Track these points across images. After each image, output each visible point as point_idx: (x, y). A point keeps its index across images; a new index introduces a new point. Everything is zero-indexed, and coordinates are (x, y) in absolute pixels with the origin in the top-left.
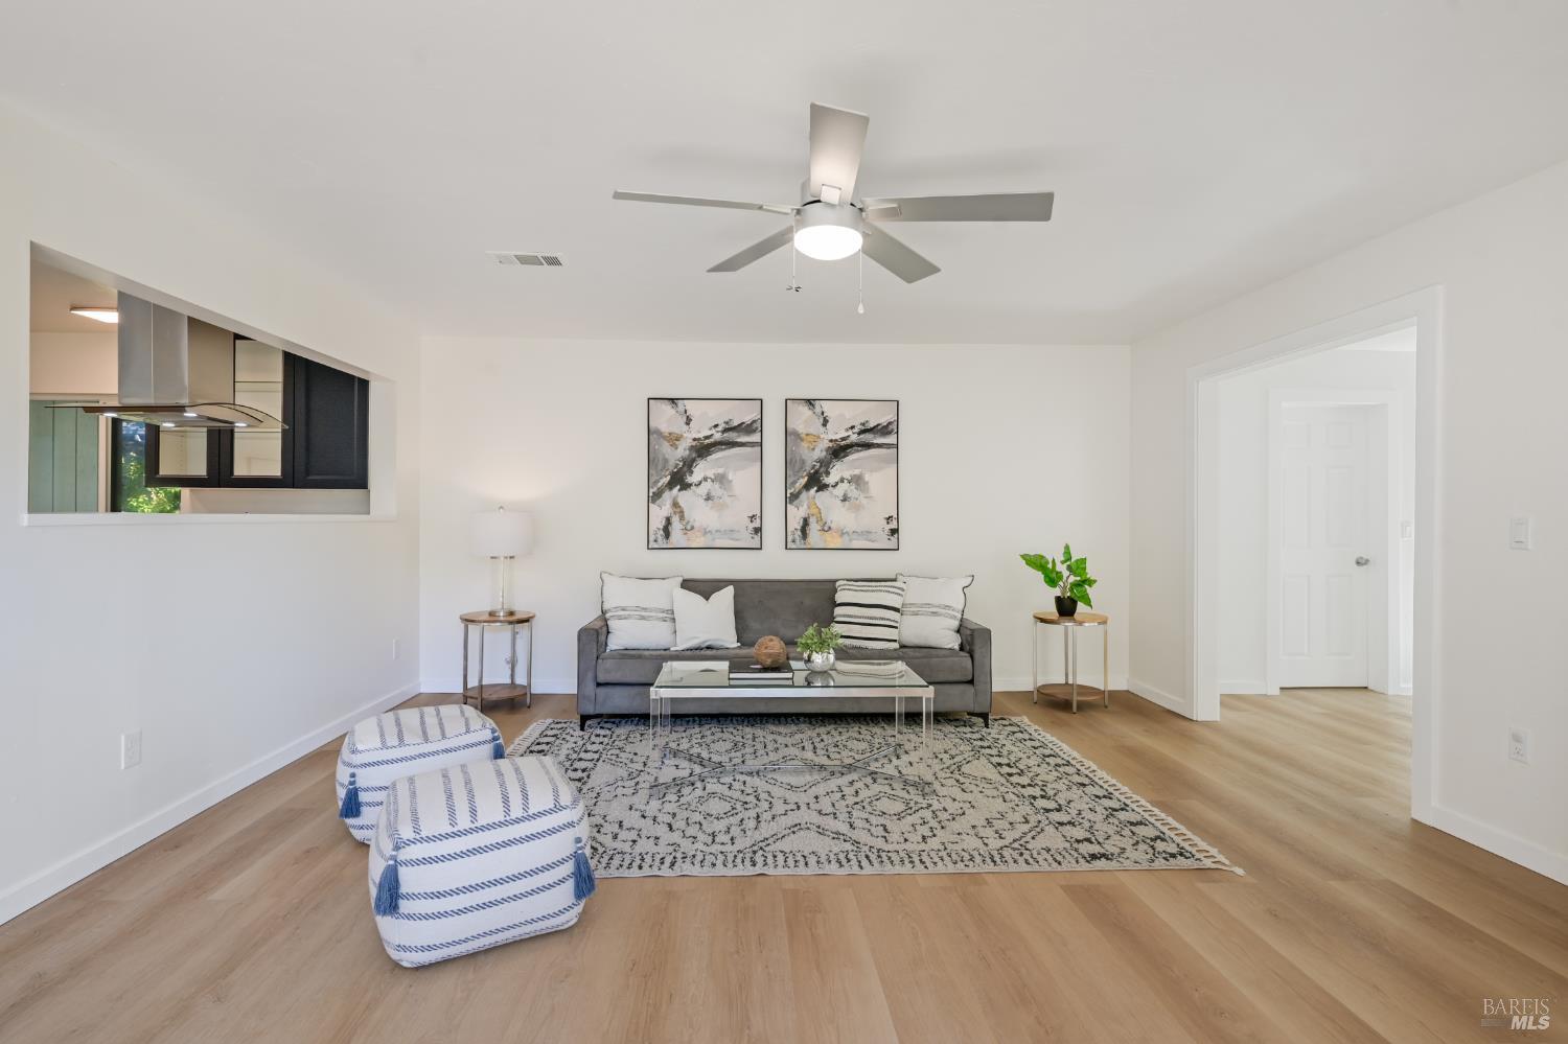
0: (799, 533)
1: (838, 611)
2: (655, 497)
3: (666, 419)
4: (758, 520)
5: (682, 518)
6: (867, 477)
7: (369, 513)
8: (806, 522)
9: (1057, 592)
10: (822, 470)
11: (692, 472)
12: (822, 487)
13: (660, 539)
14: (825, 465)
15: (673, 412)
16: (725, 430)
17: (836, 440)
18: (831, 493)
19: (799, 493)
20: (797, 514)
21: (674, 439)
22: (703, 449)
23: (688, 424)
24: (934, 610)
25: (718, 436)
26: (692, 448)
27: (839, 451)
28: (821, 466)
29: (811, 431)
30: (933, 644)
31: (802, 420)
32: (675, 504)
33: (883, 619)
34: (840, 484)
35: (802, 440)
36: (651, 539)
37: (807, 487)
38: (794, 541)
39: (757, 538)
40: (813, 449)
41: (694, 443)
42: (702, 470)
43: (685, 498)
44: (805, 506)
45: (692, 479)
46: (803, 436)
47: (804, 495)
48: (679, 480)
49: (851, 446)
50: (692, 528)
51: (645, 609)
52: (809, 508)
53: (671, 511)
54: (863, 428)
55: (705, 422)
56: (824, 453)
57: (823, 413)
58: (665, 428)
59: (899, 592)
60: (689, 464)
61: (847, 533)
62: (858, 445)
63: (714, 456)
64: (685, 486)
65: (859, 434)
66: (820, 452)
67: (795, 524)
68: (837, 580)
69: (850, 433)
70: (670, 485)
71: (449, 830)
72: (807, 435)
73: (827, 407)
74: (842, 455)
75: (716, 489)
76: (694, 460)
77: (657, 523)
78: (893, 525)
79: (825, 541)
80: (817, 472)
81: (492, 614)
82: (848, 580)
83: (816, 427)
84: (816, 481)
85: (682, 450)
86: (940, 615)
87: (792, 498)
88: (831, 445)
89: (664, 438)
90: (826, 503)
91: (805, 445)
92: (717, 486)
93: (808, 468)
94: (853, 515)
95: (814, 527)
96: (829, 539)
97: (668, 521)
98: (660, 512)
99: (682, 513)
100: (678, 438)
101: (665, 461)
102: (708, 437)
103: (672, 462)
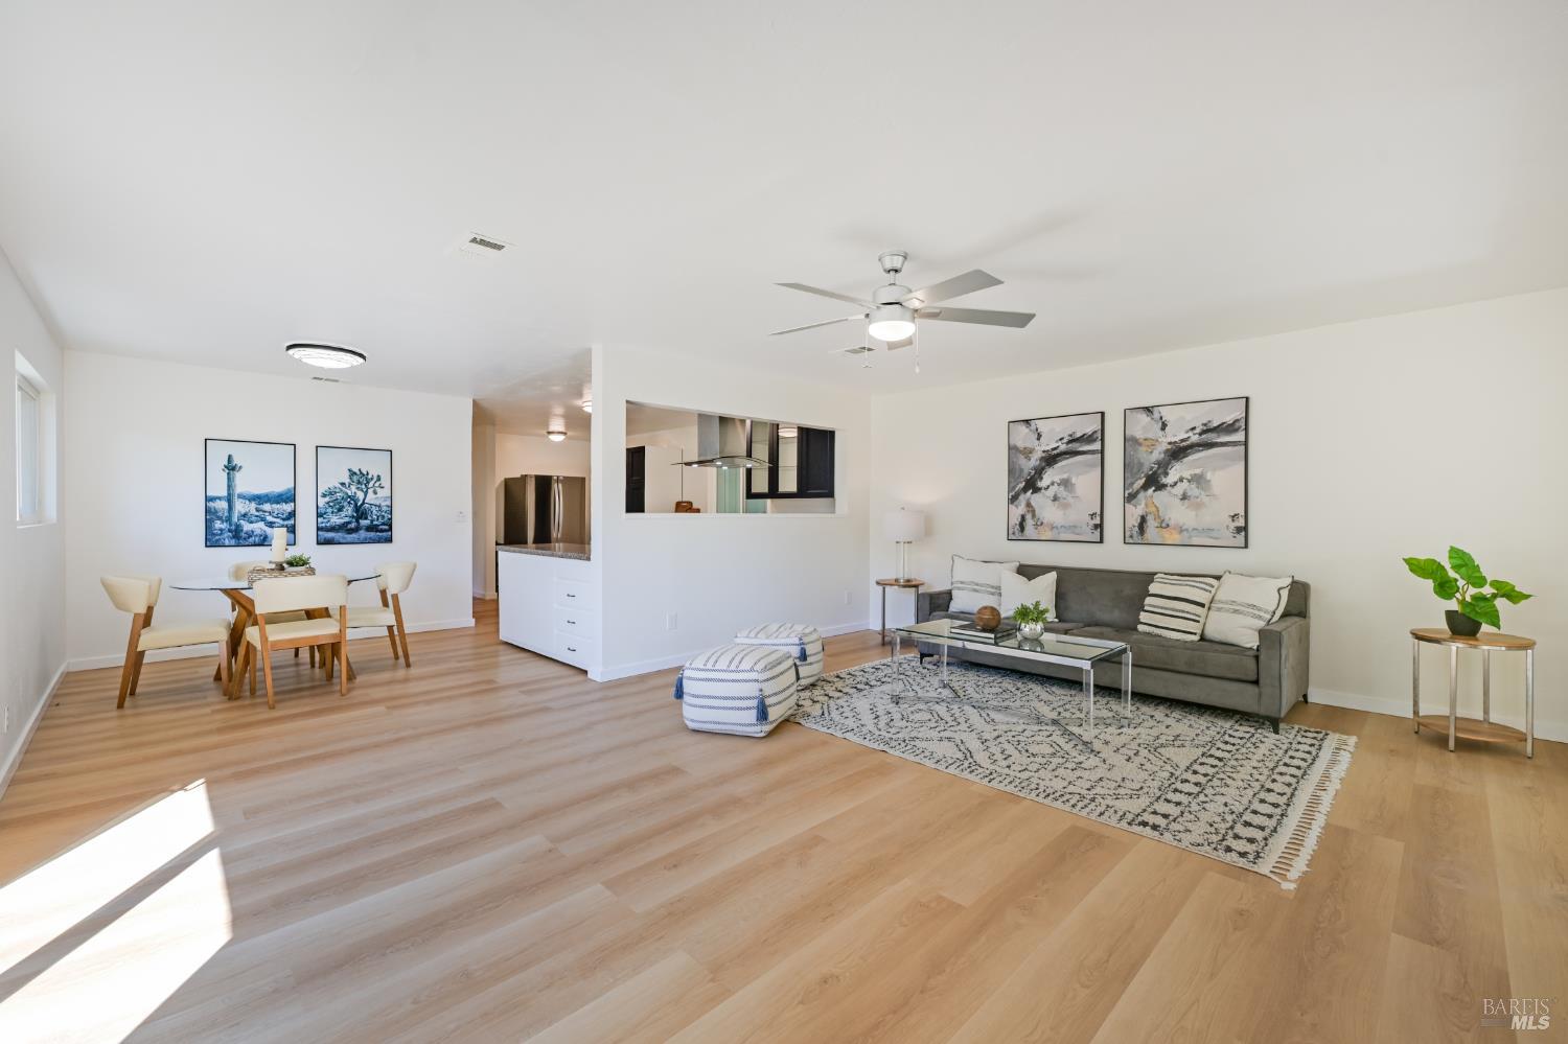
0: (1137, 529)
1: (1148, 600)
2: (1013, 499)
3: (1023, 437)
4: (1098, 518)
5: (1034, 516)
6: (1209, 476)
7: (834, 512)
8: (1143, 520)
9: (1453, 605)
10: (1160, 471)
11: (1042, 478)
12: (1161, 487)
13: (1017, 532)
14: (1164, 466)
15: (1027, 430)
16: (1070, 442)
17: (1176, 442)
18: (1170, 492)
19: (1137, 492)
20: (1135, 512)
21: (1027, 453)
22: (1051, 459)
23: (1038, 439)
24: (1237, 608)
25: (1063, 447)
26: (1042, 459)
27: (1178, 452)
28: (1158, 468)
29: (1150, 436)
30: (1234, 641)
31: (1142, 426)
32: (1029, 505)
33: (1183, 612)
34: (1179, 484)
35: (1140, 445)
36: (1010, 532)
37: (1145, 487)
38: (1131, 537)
39: (1098, 533)
40: (1151, 452)
41: (1044, 455)
42: (1049, 476)
43: (1037, 500)
44: (1143, 505)
45: (1041, 484)
46: (1141, 441)
47: (1142, 495)
48: (1032, 485)
49: (1192, 446)
50: (1042, 524)
51: (977, 585)
52: (1146, 505)
53: (1025, 510)
54: (1205, 428)
55: (1053, 436)
56: (1163, 455)
57: (1161, 418)
58: (1020, 444)
59: (1207, 588)
60: (1039, 472)
61: (1187, 530)
62: (1199, 445)
63: (1059, 465)
64: (1037, 490)
65: (1200, 434)
66: (1158, 454)
67: (1133, 521)
68: (1156, 573)
69: (1190, 434)
70: (1025, 490)
71: (702, 667)
72: (1146, 440)
73: (1164, 412)
74: (1182, 455)
76: (1043, 469)
77: (1015, 520)
78: (1241, 523)
79: (1163, 537)
80: (1155, 473)
81: (897, 580)
82: (1166, 574)
83: (1154, 431)
84: (1154, 481)
85: (1034, 461)
86: (1241, 613)
87: (1130, 498)
88: (1169, 447)
89: (1020, 452)
90: (1165, 502)
91: (1142, 449)
92: (1062, 488)
93: (1146, 469)
94: (1194, 513)
95: (1151, 523)
96: (1167, 536)
97: (1023, 517)
98: (1019, 510)
99: (1033, 512)
100: (1031, 451)
101: (1021, 470)
102: (1055, 449)
103: (1026, 471)
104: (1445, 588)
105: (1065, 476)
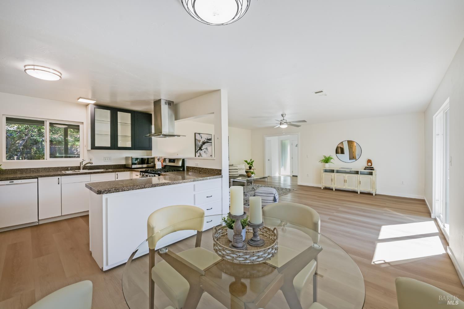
2: (196, 152)
15: (199, 136)
16: (207, 140)
21: (199, 141)
22: (204, 143)
23: (202, 138)
25: (206, 141)
32: (200, 153)
42: (204, 147)
43: (202, 152)
45: (202, 149)
48: (200, 149)
55: (204, 138)
58: (197, 139)
60: (202, 146)
63: (206, 144)
64: (201, 150)
70: (199, 150)
75: (206, 151)
85: (201, 143)
92: (206, 150)
97: (199, 156)
98: (197, 155)
99: (201, 155)
100: (200, 141)
101: (198, 145)
102: (205, 141)
103: (199, 145)
104: (248, 164)
105: (206, 147)
